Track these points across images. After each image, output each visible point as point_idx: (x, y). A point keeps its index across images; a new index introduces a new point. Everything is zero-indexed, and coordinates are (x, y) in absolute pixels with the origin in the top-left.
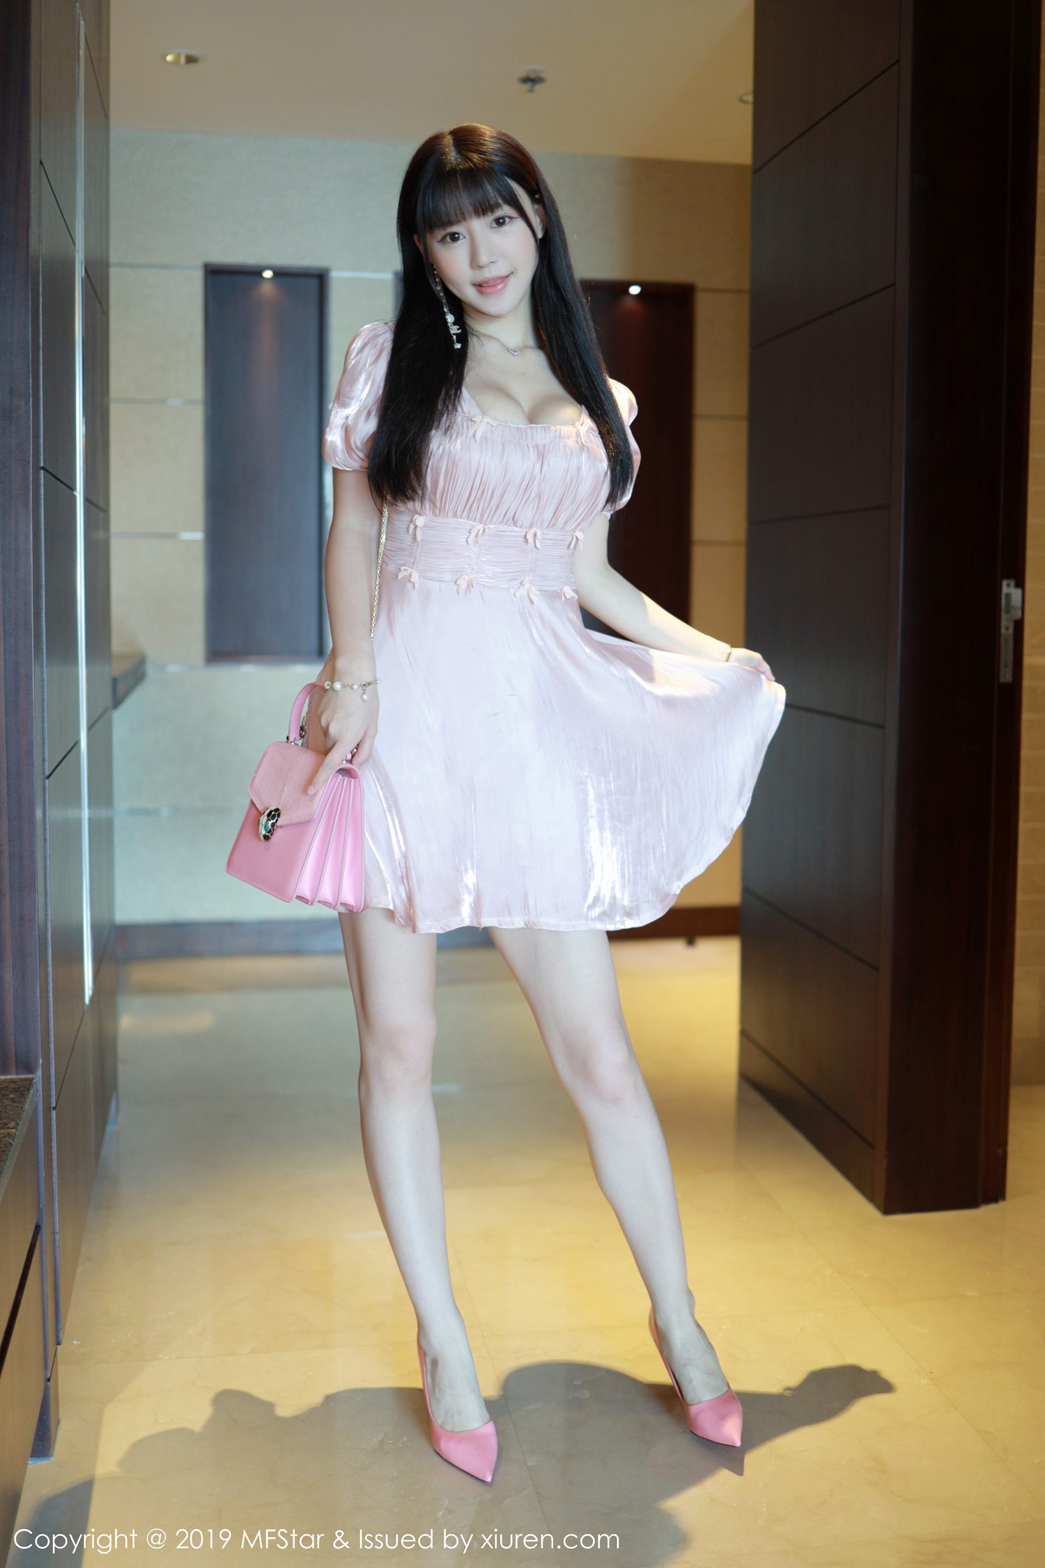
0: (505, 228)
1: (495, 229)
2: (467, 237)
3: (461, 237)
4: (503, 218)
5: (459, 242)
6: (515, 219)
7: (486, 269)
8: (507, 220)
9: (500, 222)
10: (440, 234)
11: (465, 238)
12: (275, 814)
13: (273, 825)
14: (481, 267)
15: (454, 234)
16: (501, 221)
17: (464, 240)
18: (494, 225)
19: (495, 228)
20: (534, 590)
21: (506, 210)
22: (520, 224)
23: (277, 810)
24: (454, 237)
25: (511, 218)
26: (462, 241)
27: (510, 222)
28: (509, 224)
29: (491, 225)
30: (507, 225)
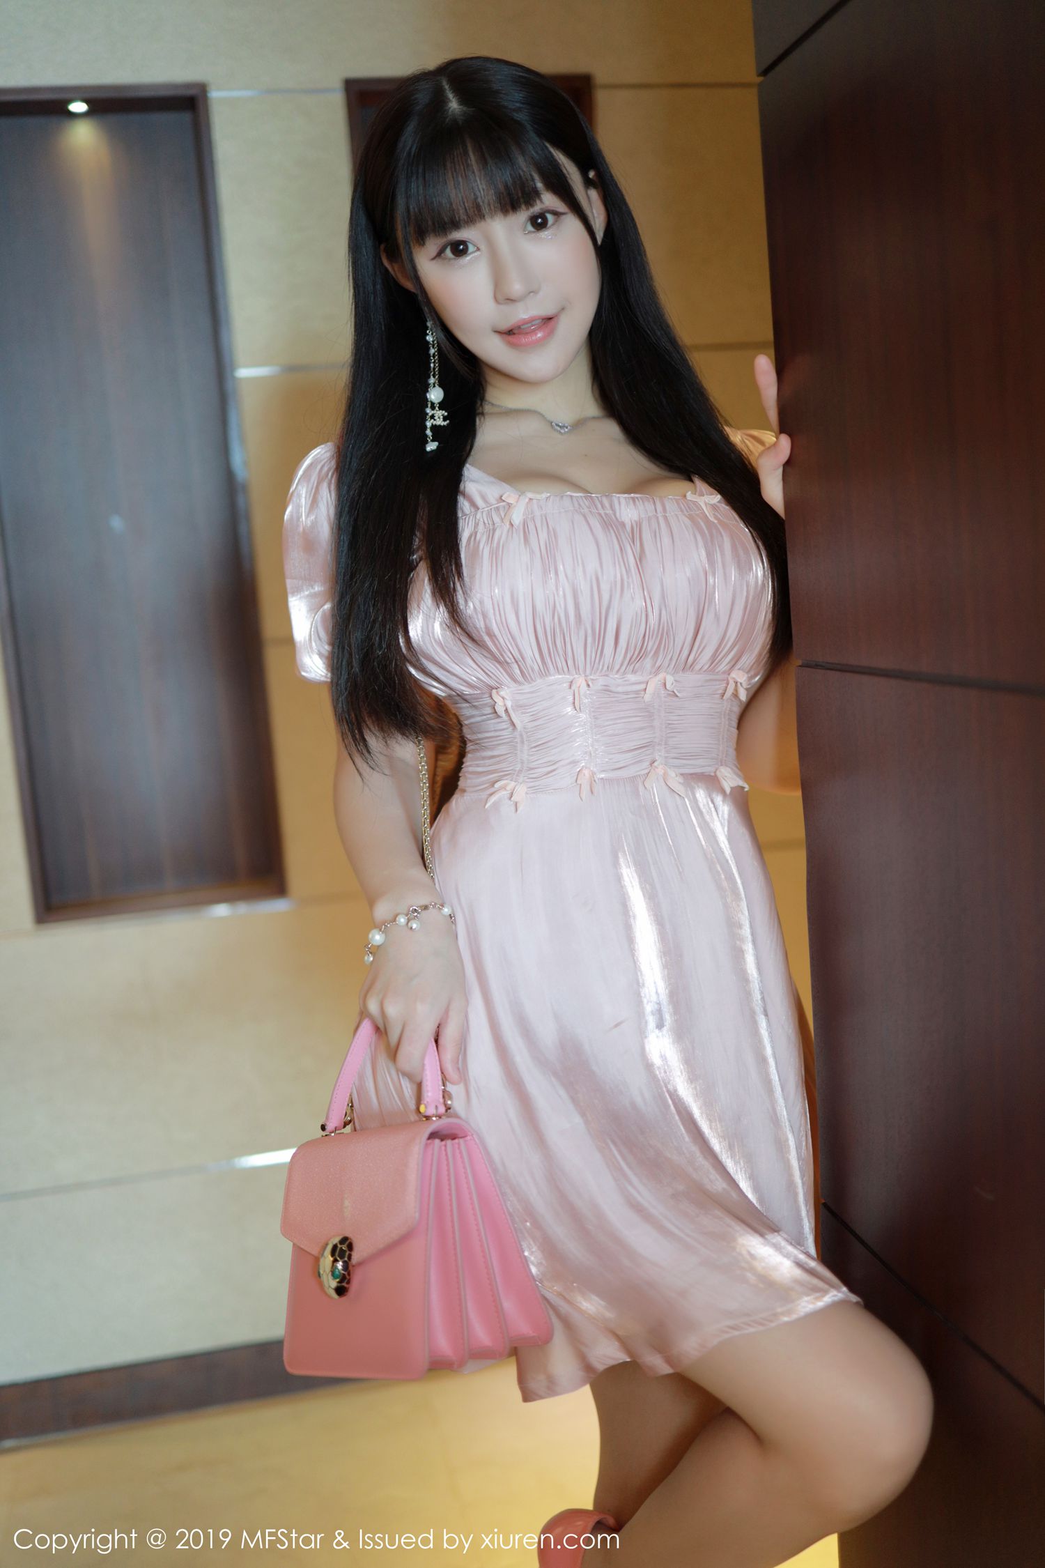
0: (544, 234)
1: (533, 235)
2: (484, 247)
3: (471, 248)
4: (543, 215)
5: (468, 258)
6: (564, 217)
7: (520, 303)
8: (550, 217)
9: (539, 223)
10: (433, 245)
11: (478, 249)
12: (343, 1249)
13: (346, 1267)
14: (510, 300)
15: (464, 243)
16: (540, 220)
17: (478, 253)
18: (530, 228)
19: (530, 232)
20: (673, 775)
21: (549, 200)
22: (572, 224)
23: (344, 1240)
24: (459, 249)
25: (556, 214)
26: (473, 255)
27: (555, 222)
28: (553, 225)
29: (525, 227)
30: (550, 227)
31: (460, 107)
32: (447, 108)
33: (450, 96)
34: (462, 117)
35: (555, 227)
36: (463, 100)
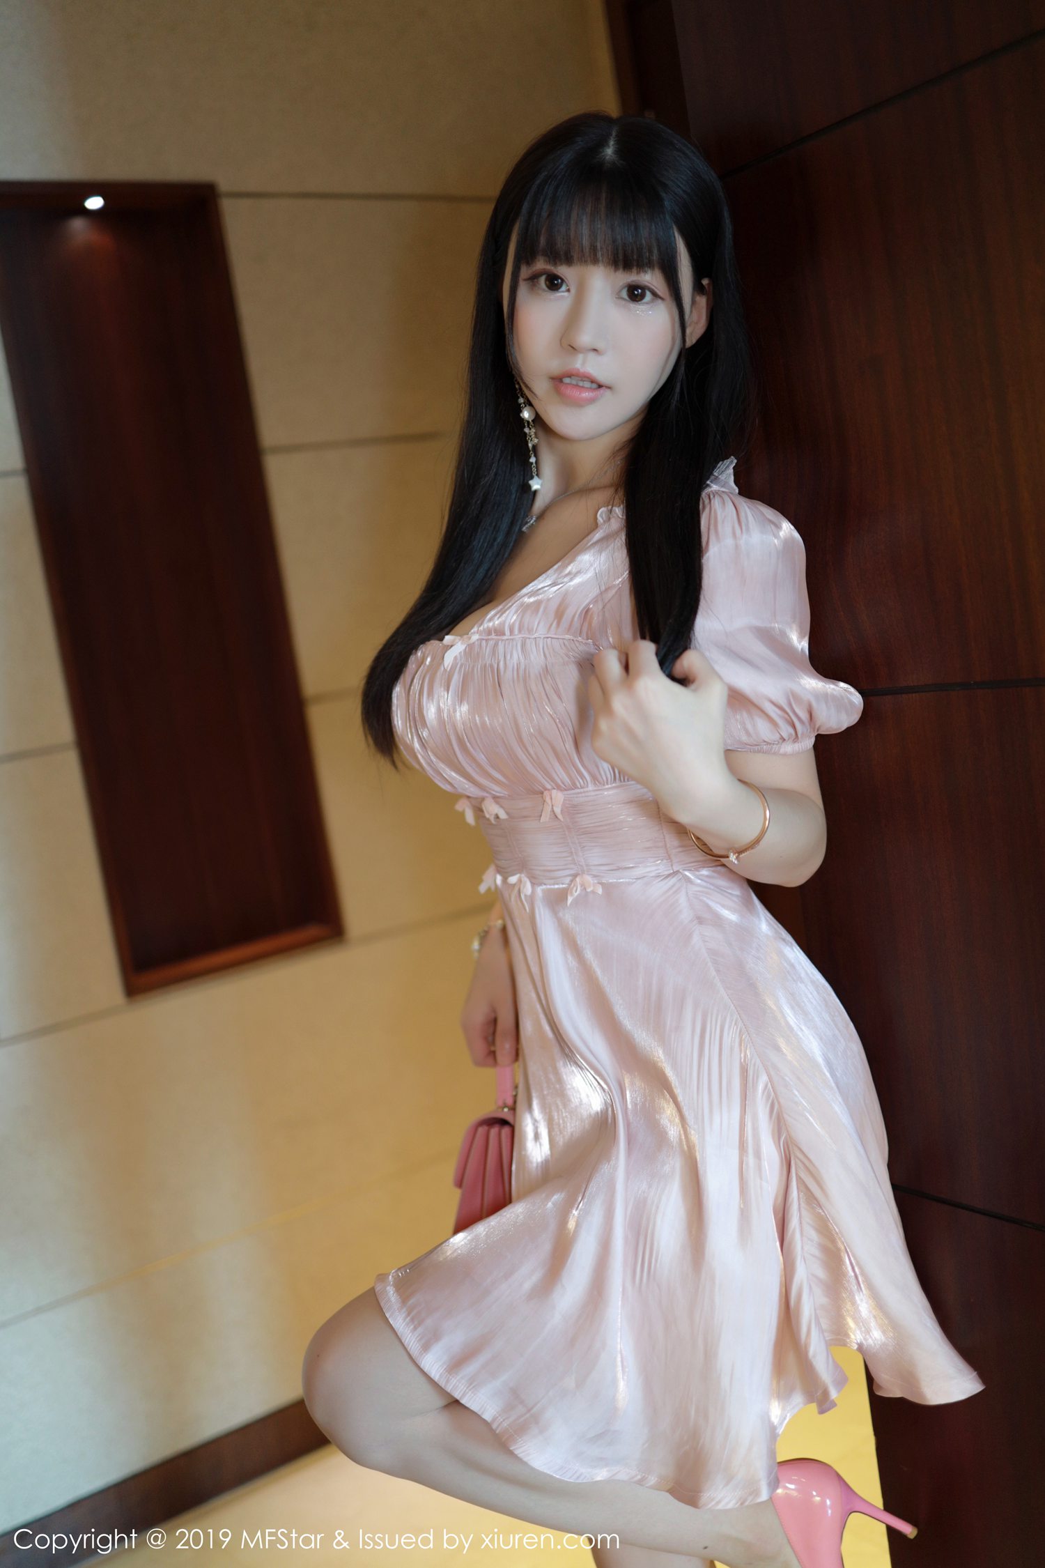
0: (640, 309)
1: (623, 302)
2: (573, 291)
3: (564, 288)
4: (644, 288)
5: (558, 294)
6: (662, 299)
7: (580, 357)
8: (648, 296)
9: (635, 293)
11: (568, 290)
14: (573, 349)
15: (556, 277)
16: (638, 292)
17: (566, 294)
18: (624, 294)
19: (623, 299)
21: (653, 277)
22: (666, 313)
24: (554, 283)
25: (655, 294)
26: (562, 294)
27: (652, 301)
28: (647, 303)
29: (620, 291)
30: (644, 303)
31: (613, 155)
32: (601, 150)
33: (612, 143)
34: (609, 165)
35: (648, 306)
36: (619, 151)
